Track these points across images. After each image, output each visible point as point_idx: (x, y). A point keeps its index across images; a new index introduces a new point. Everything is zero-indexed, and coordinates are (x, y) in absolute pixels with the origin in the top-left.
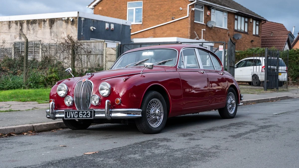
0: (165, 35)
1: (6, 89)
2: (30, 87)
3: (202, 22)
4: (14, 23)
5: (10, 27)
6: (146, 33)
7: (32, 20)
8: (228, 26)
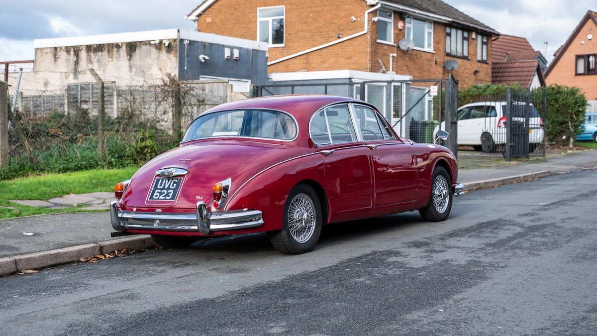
0: (326, 65)
1: (72, 170)
2: (111, 165)
3: (391, 41)
4: (64, 51)
5: (56, 58)
6: (292, 63)
7: (97, 45)
8: (434, 47)
